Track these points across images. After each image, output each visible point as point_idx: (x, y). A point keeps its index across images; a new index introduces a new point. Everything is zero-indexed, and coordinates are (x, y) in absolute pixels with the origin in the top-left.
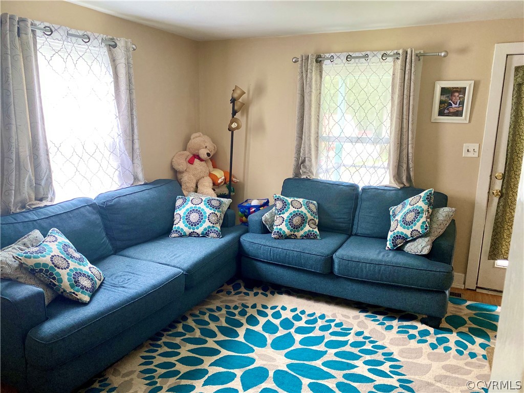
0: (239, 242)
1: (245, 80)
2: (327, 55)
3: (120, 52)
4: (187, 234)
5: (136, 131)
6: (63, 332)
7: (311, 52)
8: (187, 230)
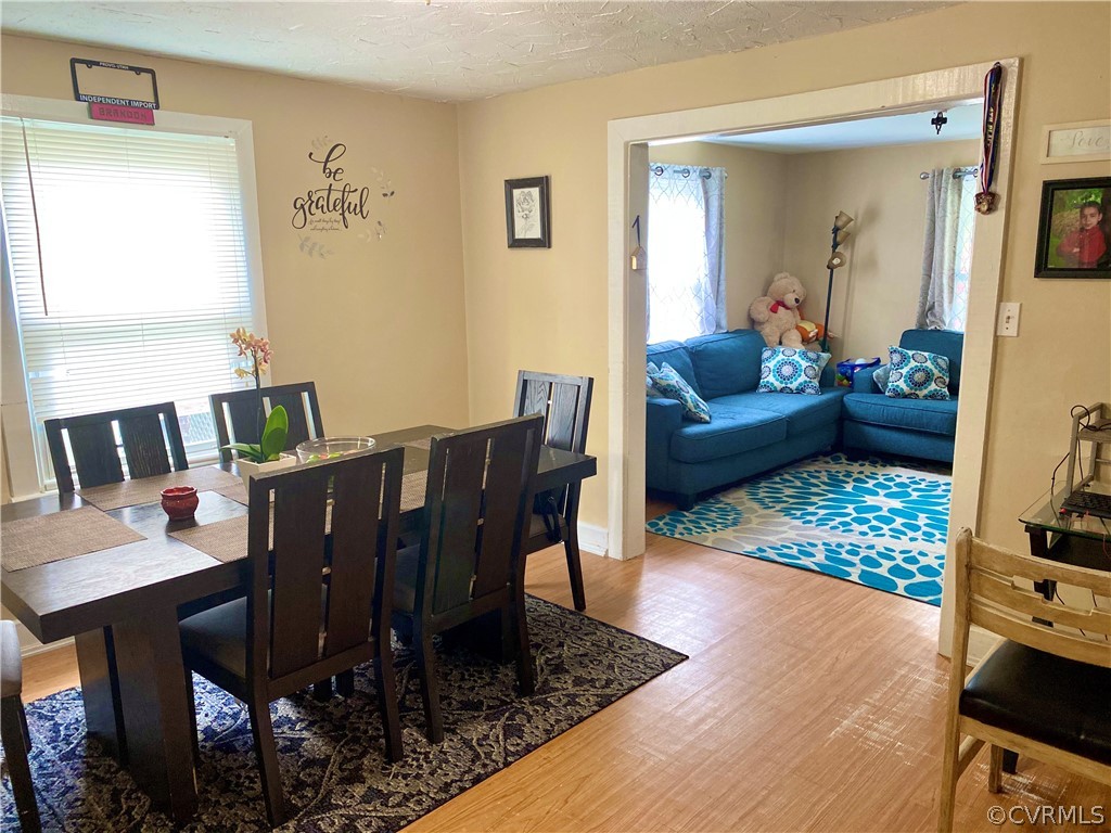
0: (842, 401)
1: (852, 204)
2: (969, 169)
3: (714, 183)
4: (779, 389)
5: (723, 270)
6: (696, 435)
7: (947, 166)
8: (778, 385)
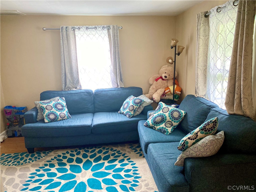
3: (111, 31)
